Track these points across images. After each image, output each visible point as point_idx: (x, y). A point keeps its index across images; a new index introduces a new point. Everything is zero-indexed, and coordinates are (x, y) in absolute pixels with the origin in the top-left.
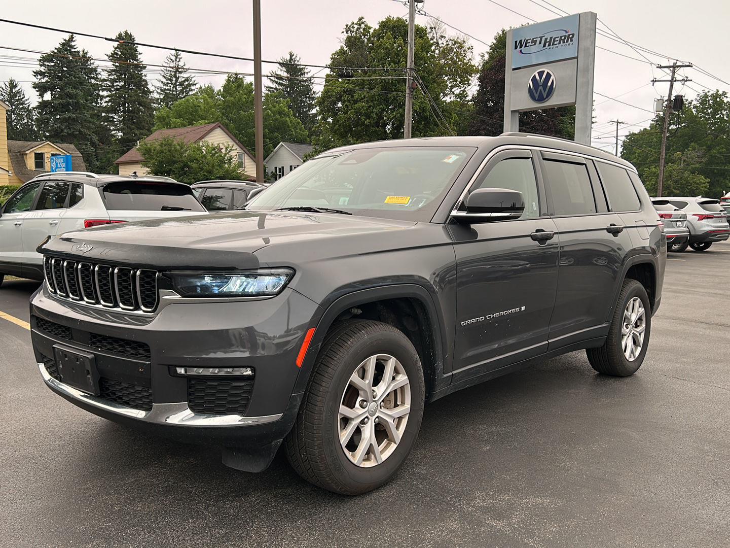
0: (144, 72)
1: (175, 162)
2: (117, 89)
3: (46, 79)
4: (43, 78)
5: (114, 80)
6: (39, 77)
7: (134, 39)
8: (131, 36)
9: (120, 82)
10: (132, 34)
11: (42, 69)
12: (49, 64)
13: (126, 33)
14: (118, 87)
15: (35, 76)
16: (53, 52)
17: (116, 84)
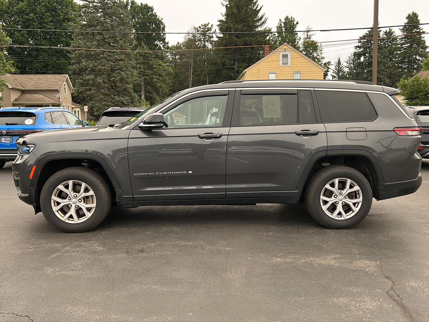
0: (422, 35)
1: (421, 92)
2: (405, 49)
3: (362, 49)
4: (360, 49)
5: (403, 44)
6: (358, 49)
7: (417, 16)
8: (416, 14)
9: (407, 44)
10: (417, 13)
11: (359, 44)
12: (363, 41)
13: (413, 13)
14: (406, 47)
15: (355, 49)
16: (366, 34)
17: (404, 46)
